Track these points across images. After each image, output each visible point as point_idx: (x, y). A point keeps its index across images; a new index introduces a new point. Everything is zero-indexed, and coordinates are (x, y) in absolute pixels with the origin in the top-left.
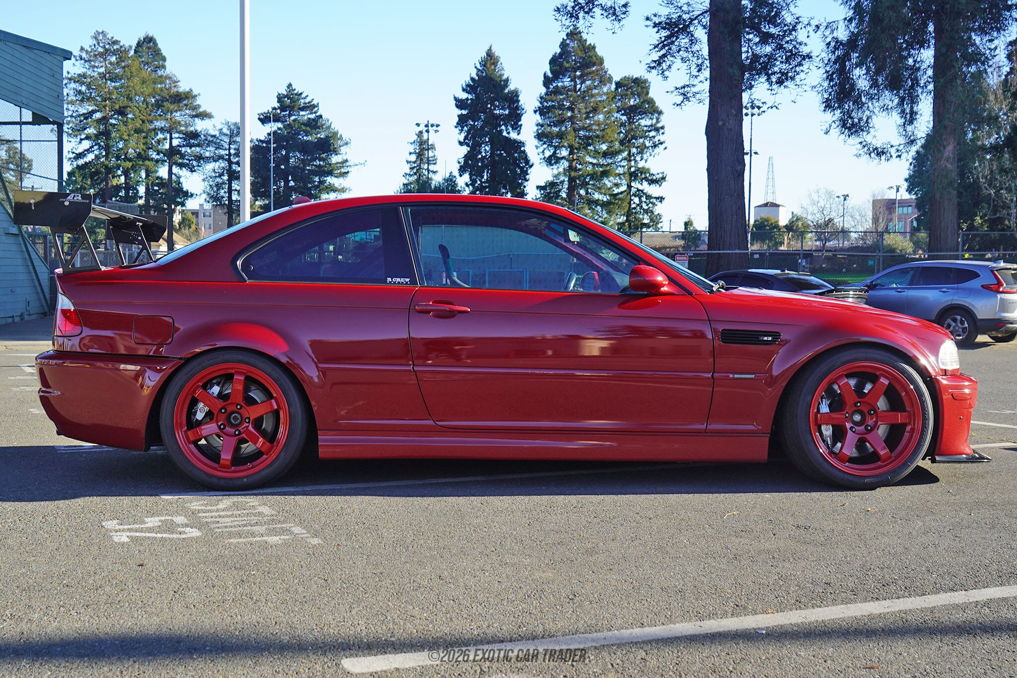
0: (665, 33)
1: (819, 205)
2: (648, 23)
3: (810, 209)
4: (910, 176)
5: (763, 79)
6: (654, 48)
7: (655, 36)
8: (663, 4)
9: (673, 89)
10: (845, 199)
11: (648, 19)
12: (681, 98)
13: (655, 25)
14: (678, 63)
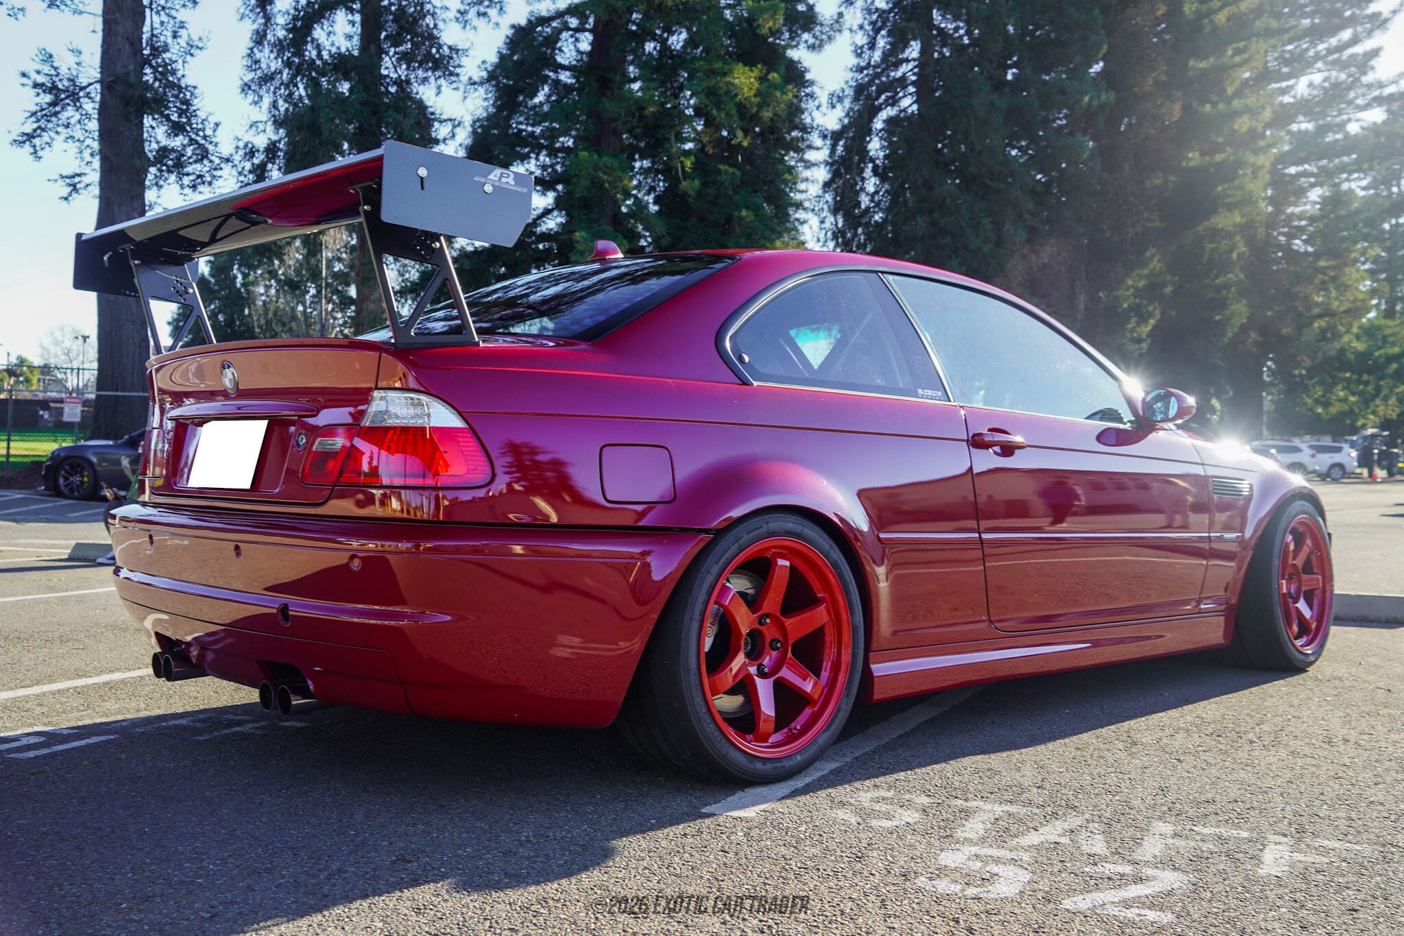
0: (48, 98)
1: (64, 345)
2: (25, 80)
3: (53, 350)
4: (175, 320)
5: (173, 178)
6: (31, 117)
7: (36, 101)
8: (36, 59)
9: (57, 177)
10: (85, 341)
11: (24, 75)
12: (69, 189)
13: (36, 85)
14: (59, 142)
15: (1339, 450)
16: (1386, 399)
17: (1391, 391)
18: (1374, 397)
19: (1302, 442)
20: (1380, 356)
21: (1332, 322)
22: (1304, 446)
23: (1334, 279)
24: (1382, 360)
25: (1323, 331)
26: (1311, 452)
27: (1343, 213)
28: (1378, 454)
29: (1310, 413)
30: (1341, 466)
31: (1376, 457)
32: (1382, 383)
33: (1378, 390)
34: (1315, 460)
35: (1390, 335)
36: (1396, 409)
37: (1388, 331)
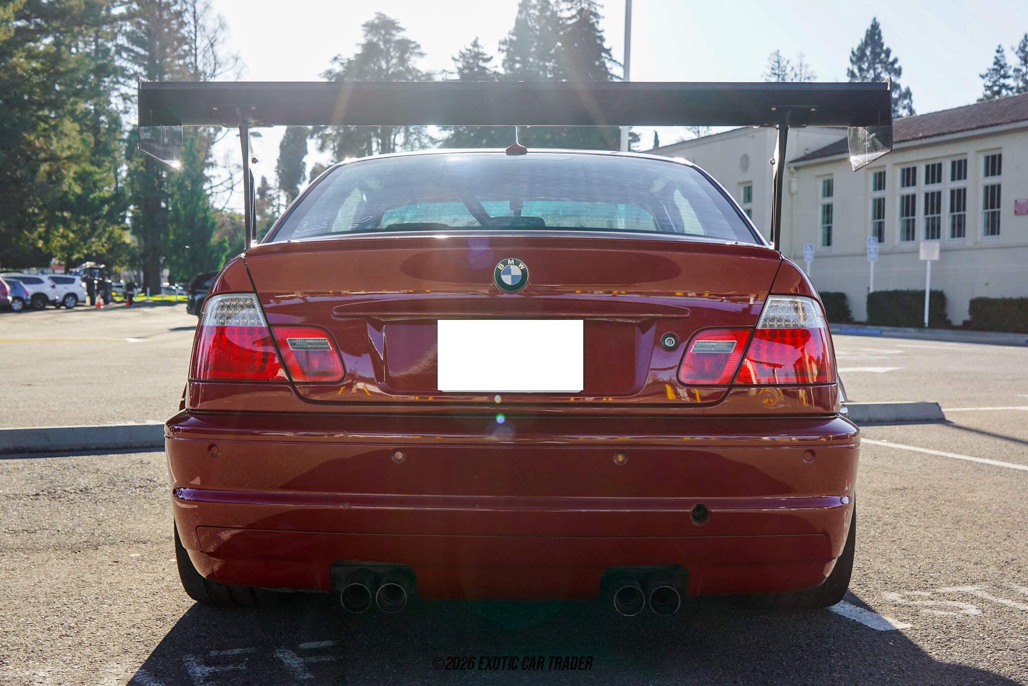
15: (72, 281)
16: (99, 237)
17: (104, 230)
18: (91, 235)
19: (43, 273)
20: (95, 198)
21: (55, 167)
22: (44, 278)
23: (55, 127)
24: (97, 202)
25: (49, 174)
26: (51, 283)
27: (62, 69)
28: (98, 284)
29: (31, 248)
30: (74, 295)
31: (96, 287)
32: (97, 223)
33: (94, 228)
34: (54, 290)
35: (99, 180)
36: (106, 245)
37: (97, 177)
